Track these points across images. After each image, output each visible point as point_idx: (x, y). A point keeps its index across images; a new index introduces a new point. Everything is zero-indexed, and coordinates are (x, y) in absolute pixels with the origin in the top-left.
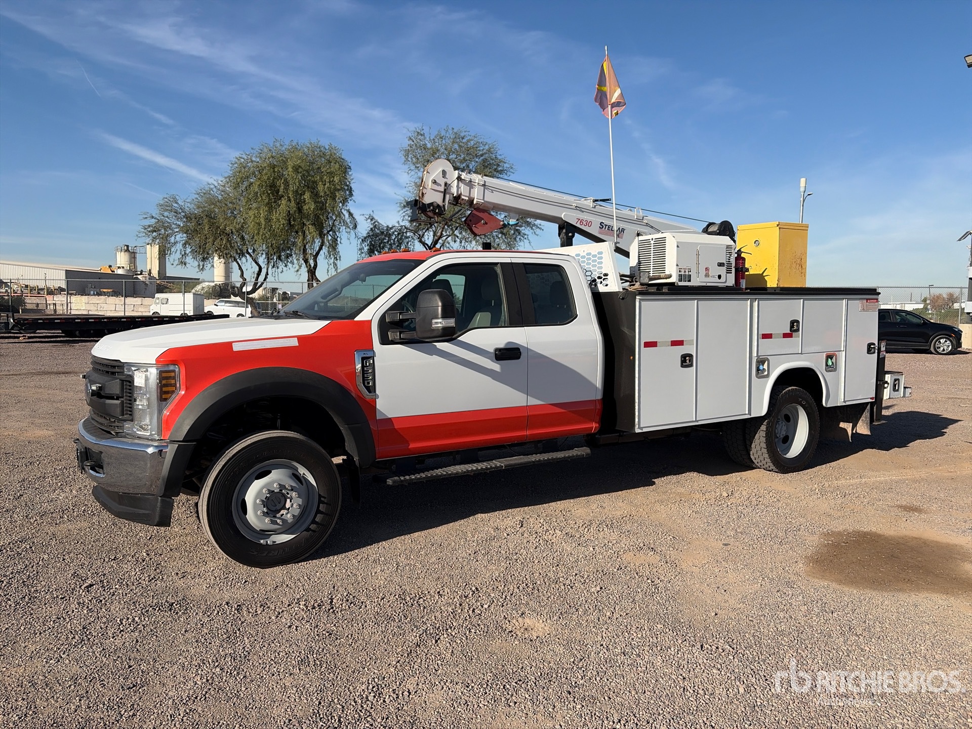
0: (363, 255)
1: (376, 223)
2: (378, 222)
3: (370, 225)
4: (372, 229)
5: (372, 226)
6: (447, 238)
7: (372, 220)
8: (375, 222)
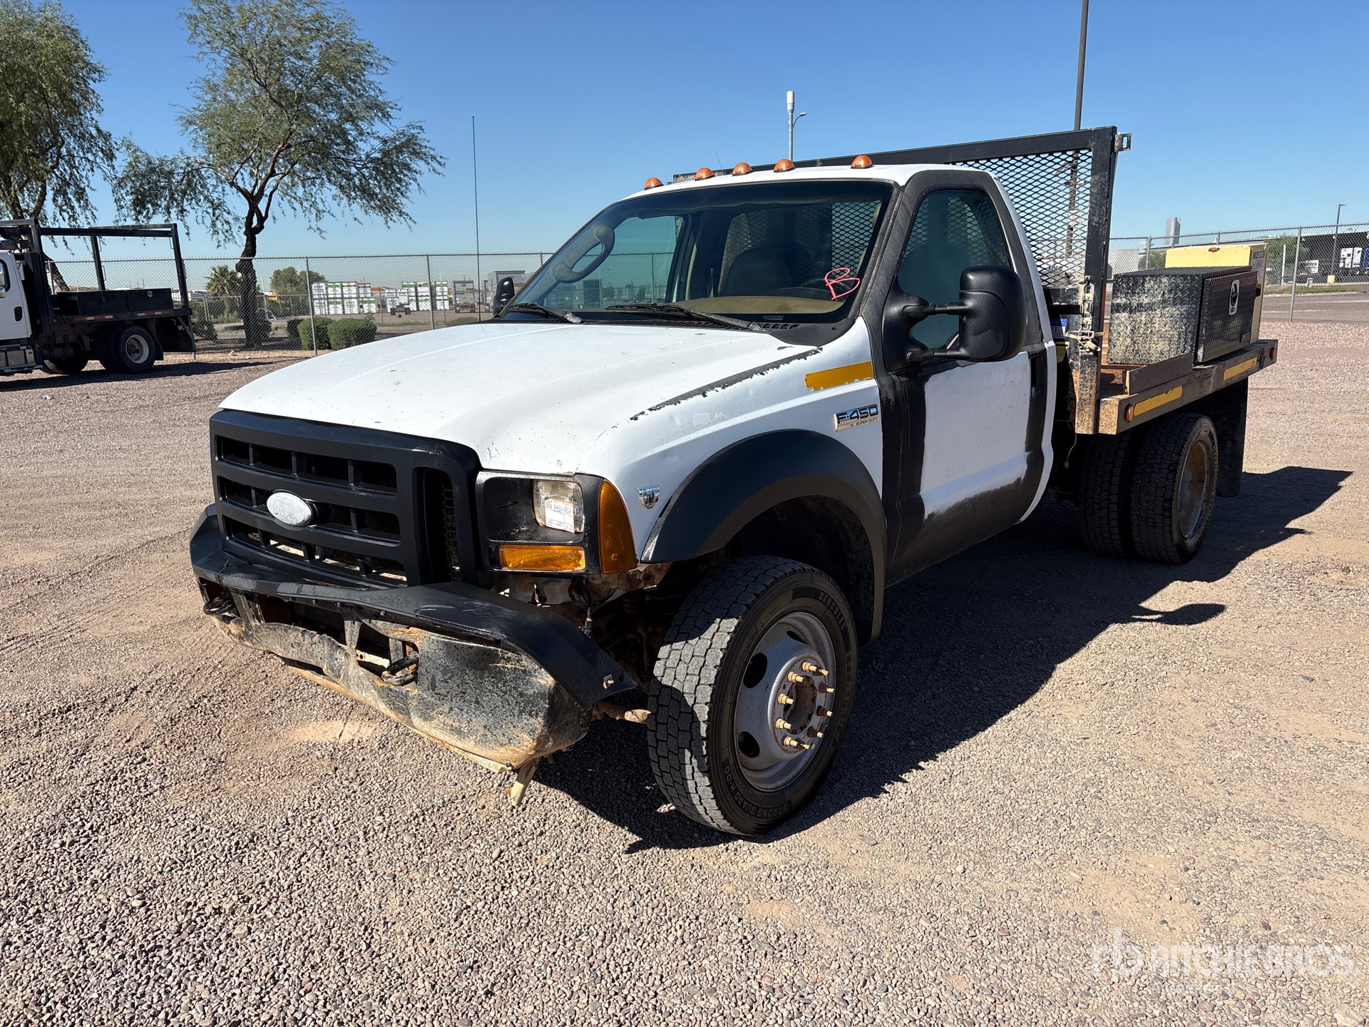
0: (124, 211)
1: (138, 153)
2: (141, 152)
3: (126, 156)
4: (130, 164)
5: (130, 159)
6: (281, 178)
7: (128, 148)
8: (135, 151)
